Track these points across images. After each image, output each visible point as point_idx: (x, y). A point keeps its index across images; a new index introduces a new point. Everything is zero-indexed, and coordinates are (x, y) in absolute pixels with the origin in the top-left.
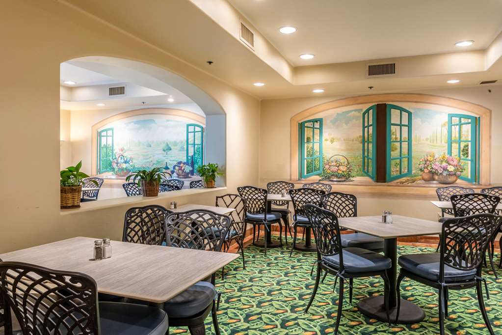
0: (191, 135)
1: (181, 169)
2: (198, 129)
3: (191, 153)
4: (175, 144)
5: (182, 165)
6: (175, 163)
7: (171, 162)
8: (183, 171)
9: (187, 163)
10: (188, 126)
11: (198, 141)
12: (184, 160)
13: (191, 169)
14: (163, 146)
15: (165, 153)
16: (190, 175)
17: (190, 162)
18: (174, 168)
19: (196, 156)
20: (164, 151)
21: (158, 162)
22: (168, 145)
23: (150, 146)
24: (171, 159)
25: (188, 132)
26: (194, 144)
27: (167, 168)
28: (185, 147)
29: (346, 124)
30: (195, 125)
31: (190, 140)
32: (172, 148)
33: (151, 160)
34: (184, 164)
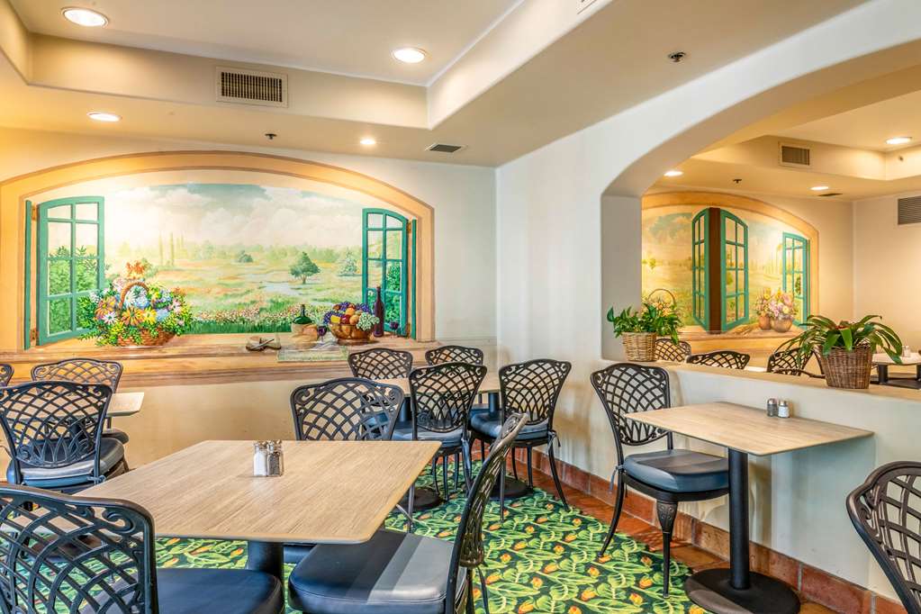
0: (375, 238)
1: (347, 323)
2: (392, 223)
3: (376, 280)
4: (330, 256)
5: (349, 311)
6: (330, 306)
7: (317, 305)
8: (353, 326)
9: (365, 308)
10: (367, 213)
11: (395, 252)
12: (357, 297)
13: (375, 320)
14: (293, 261)
15: (299, 280)
16: (372, 337)
17: (372, 303)
18: (327, 318)
19: (390, 289)
20: (296, 273)
21: (277, 305)
22: (306, 259)
23: (249, 260)
24: (320, 296)
25: (366, 229)
26: (384, 261)
27: (304, 320)
28: (359, 265)
29: (672, 235)
30: (386, 214)
31: (371, 250)
32: (320, 266)
33: (251, 297)
34: (355, 308)
